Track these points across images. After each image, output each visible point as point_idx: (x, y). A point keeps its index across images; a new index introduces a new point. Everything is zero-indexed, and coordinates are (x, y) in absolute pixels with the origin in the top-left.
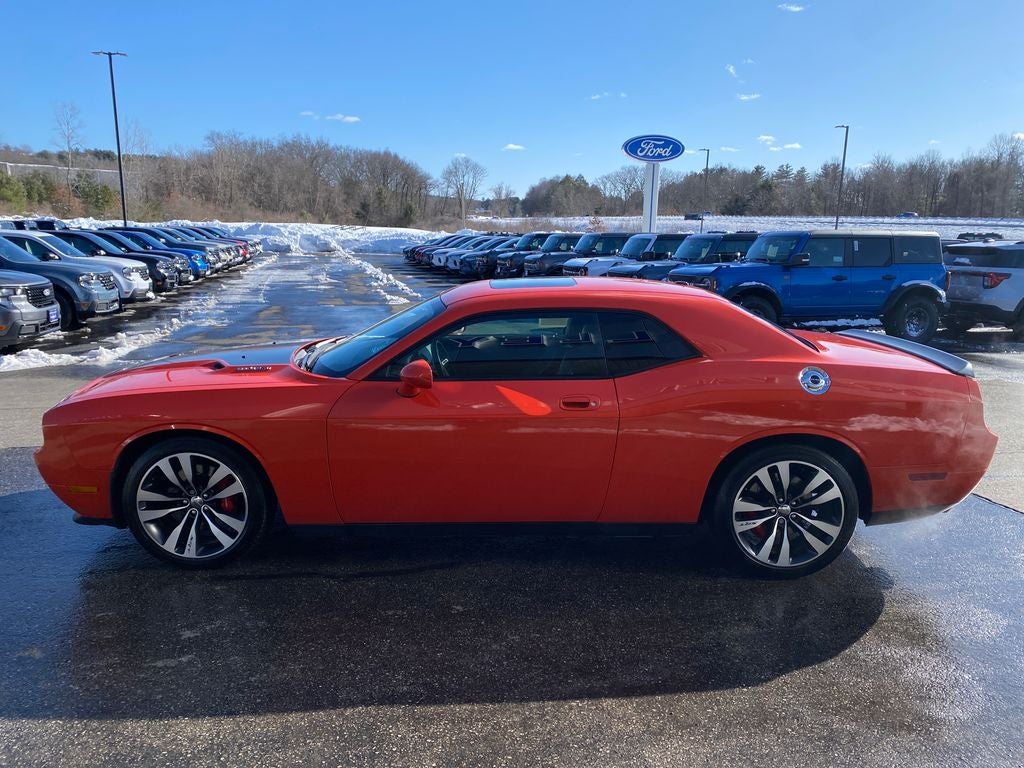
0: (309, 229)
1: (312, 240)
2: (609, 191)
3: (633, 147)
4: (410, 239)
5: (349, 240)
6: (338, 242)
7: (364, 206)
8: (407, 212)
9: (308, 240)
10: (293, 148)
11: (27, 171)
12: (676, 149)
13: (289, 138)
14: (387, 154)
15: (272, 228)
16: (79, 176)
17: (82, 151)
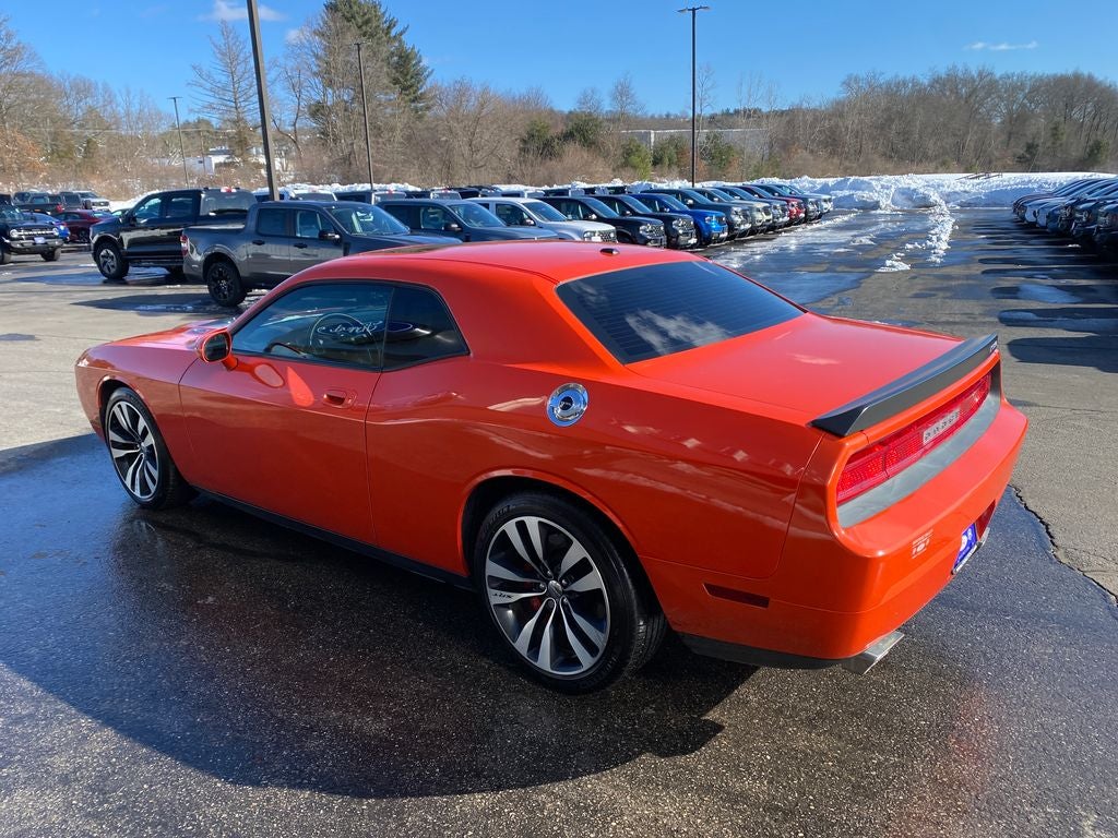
0: (907, 181)
1: (908, 194)
4: (1041, 186)
5: (955, 192)
6: (942, 195)
7: (1031, 147)
8: (1092, 151)
9: (903, 194)
10: (947, 84)
11: (664, 137)
13: (943, 72)
14: (1077, 77)
15: (863, 182)
16: (708, 138)
17: (732, 111)
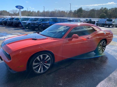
2: (11, 13)
3: (17, 7)
12: (23, 8)
